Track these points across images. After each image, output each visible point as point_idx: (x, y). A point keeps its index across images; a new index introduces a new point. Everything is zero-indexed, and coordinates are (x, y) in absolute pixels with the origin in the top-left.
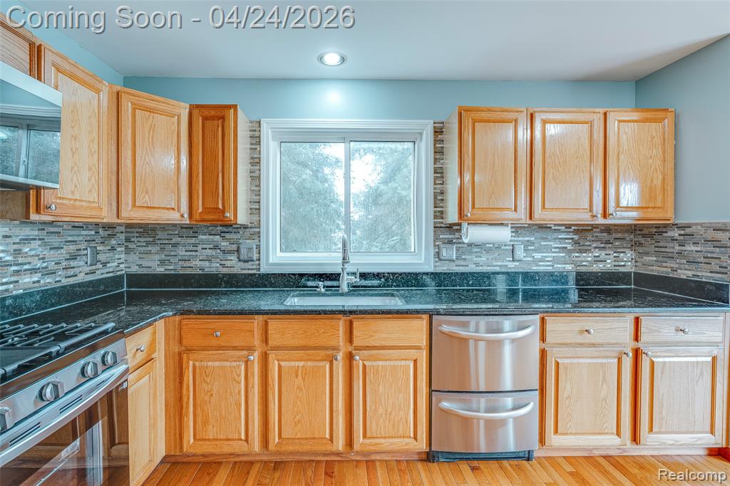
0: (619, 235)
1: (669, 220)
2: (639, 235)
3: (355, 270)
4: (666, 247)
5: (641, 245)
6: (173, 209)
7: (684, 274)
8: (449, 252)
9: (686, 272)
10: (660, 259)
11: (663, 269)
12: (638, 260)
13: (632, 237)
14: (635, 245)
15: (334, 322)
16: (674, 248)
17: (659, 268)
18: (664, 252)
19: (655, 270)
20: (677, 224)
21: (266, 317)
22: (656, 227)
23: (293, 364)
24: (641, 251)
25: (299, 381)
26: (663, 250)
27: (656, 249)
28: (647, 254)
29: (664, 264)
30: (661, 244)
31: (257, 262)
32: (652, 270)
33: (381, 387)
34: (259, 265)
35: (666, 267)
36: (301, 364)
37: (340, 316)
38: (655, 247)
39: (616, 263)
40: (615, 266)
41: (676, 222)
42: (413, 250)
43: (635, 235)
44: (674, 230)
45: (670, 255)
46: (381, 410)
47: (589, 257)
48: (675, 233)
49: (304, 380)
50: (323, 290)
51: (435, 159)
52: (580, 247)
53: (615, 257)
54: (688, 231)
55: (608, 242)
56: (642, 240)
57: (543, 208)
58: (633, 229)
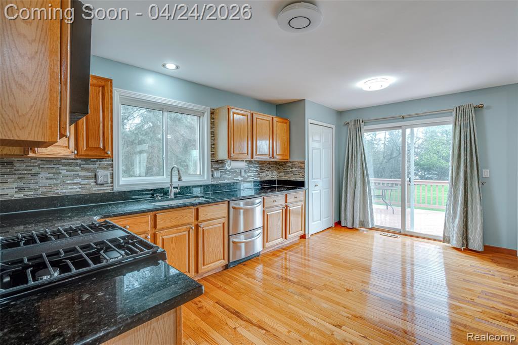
0: (272, 165)
1: (288, 159)
3: (177, 186)
5: (279, 169)
6: (66, 147)
7: (293, 179)
8: (217, 174)
10: (285, 174)
12: (278, 174)
13: (275, 166)
14: (277, 169)
15: (190, 210)
17: (285, 177)
21: (154, 213)
22: (284, 162)
23: (169, 236)
24: (279, 171)
25: (173, 245)
26: (286, 170)
28: (281, 172)
29: (287, 176)
30: (286, 168)
31: (111, 184)
32: (283, 178)
33: (210, 239)
34: (113, 186)
36: (174, 235)
37: (192, 207)
38: (284, 169)
39: (272, 176)
41: (290, 160)
42: (199, 173)
43: (277, 165)
44: (289, 163)
45: (288, 172)
46: (211, 250)
47: (264, 174)
49: (176, 244)
50: (160, 198)
51: (211, 127)
52: (262, 170)
53: (271, 174)
54: (294, 163)
55: (269, 168)
56: (279, 167)
57: (256, 154)
58: (276, 163)
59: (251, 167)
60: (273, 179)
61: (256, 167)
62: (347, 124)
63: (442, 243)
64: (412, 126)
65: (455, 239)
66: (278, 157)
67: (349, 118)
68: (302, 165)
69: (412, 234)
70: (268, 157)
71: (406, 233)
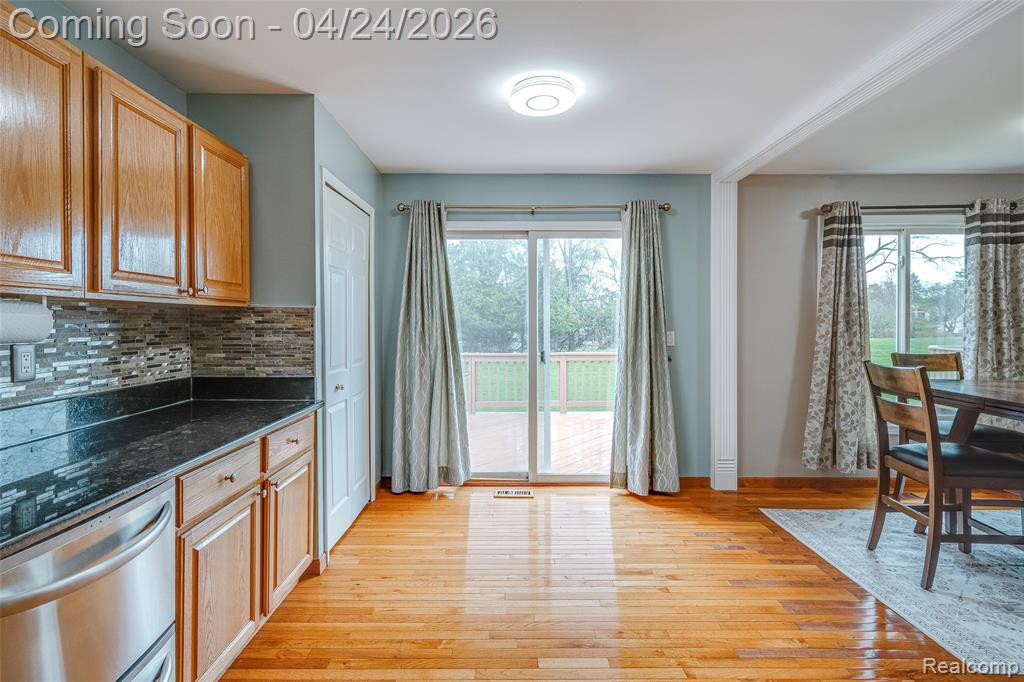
0: (174, 325)
1: (244, 302)
2: (199, 322)
4: (239, 339)
5: (201, 337)
7: (263, 372)
9: (266, 369)
10: (232, 355)
11: (235, 368)
12: (196, 358)
13: (187, 325)
14: (192, 338)
16: (250, 339)
17: (229, 368)
18: (236, 345)
19: (225, 371)
20: (253, 308)
22: (224, 312)
24: (202, 346)
26: (235, 342)
27: (226, 342)
28: (211, 349)
29: (237, 362)
30: (233, 335)
32: (219, 372)
35: (241, 365)
38: (224, 339)
39: (172, 367)
40: (171, 371)
41: (253, 305)
43: (192, 322)
44: (249, 315)
45: (245, 348)
47: (141, 361)
48: (251, 320)
52: (128, 342)
53: (171, 357)
54: (267, 316)
55: (162, 335)
56: (204, 330)
57: (116, 268)
58: (191, 314)
59: (75, 332)
60: (179, 376)
61: (102, 333)
62: (404, 211)
63: (608, 489)
64: (547, 234)
65: (637, 477)
66: (210, 292)
67: (410, 196)
68: (302, 322)
69: (552, 480)
70: (172, 290)
71: (540, 480)
